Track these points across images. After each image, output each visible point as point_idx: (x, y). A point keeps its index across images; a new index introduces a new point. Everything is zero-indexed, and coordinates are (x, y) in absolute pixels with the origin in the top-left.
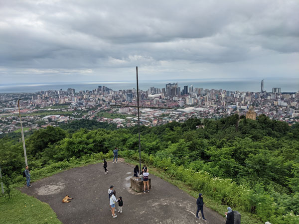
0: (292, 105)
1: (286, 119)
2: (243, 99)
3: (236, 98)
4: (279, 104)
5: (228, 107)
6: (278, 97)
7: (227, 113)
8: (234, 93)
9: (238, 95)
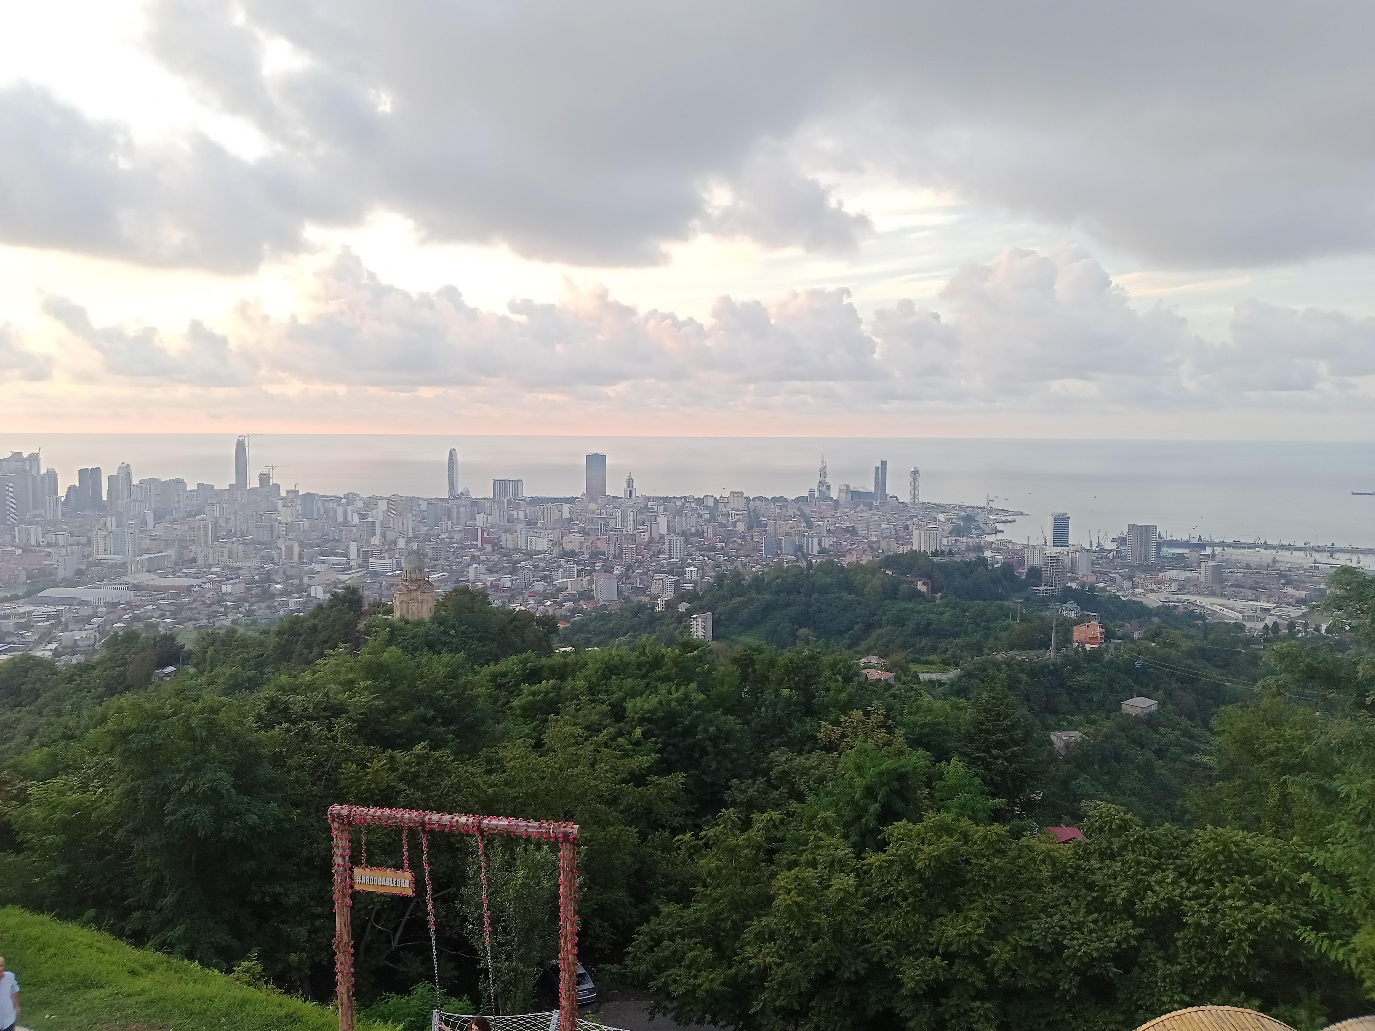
0: (568, 547)
2: (378, 530)
3: (346, 523)
4: (521, 544)
5: (313, 565)
6: (515, 516)
7: (309, 595)
8: (335, 504)
9: (353, 511)
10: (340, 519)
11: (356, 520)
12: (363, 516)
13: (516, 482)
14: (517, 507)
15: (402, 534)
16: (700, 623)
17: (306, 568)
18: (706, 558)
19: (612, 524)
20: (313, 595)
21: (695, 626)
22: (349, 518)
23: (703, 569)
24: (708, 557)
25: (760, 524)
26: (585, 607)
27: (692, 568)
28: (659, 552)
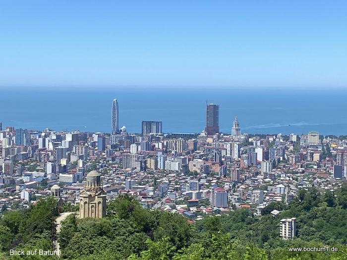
0: (192, 168)
1: (179, 207)
3: (44, 149)
5: (23, 177)
6: (157, 146)
7: (20, 198)
8: (38, 137)
9: (49, 141)
10: (40, 147)
11: (51, 147)
12: (55, 145)
13: (157, 123)
14: (158, 140)
15: (81, 157)
16: (287, 226)
17: (18, 180)
18: (291, 179)
19: (223, 153)
20: (22, 197)
21: (284, 228)
22: (47, 146)
23: (289, 186)
24: (292, 178)
25: (330, 155)
26: (204, 211)
27: (281, 186)
28: (257, 174)
